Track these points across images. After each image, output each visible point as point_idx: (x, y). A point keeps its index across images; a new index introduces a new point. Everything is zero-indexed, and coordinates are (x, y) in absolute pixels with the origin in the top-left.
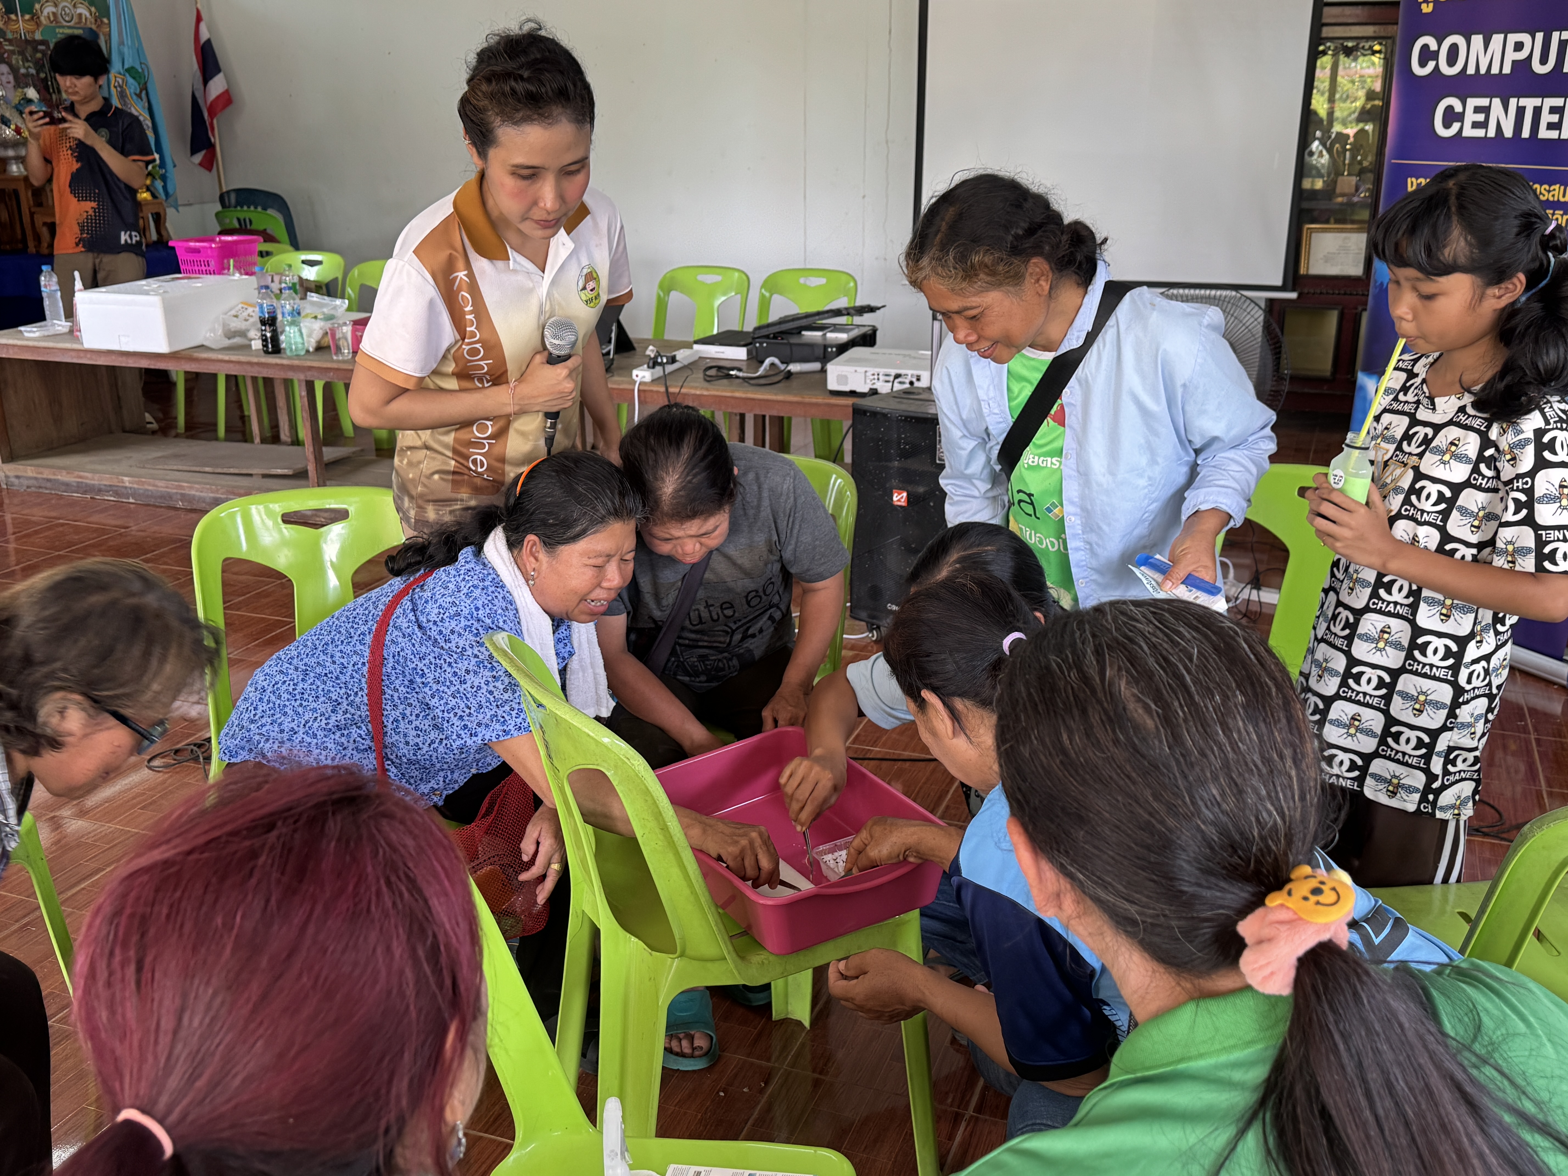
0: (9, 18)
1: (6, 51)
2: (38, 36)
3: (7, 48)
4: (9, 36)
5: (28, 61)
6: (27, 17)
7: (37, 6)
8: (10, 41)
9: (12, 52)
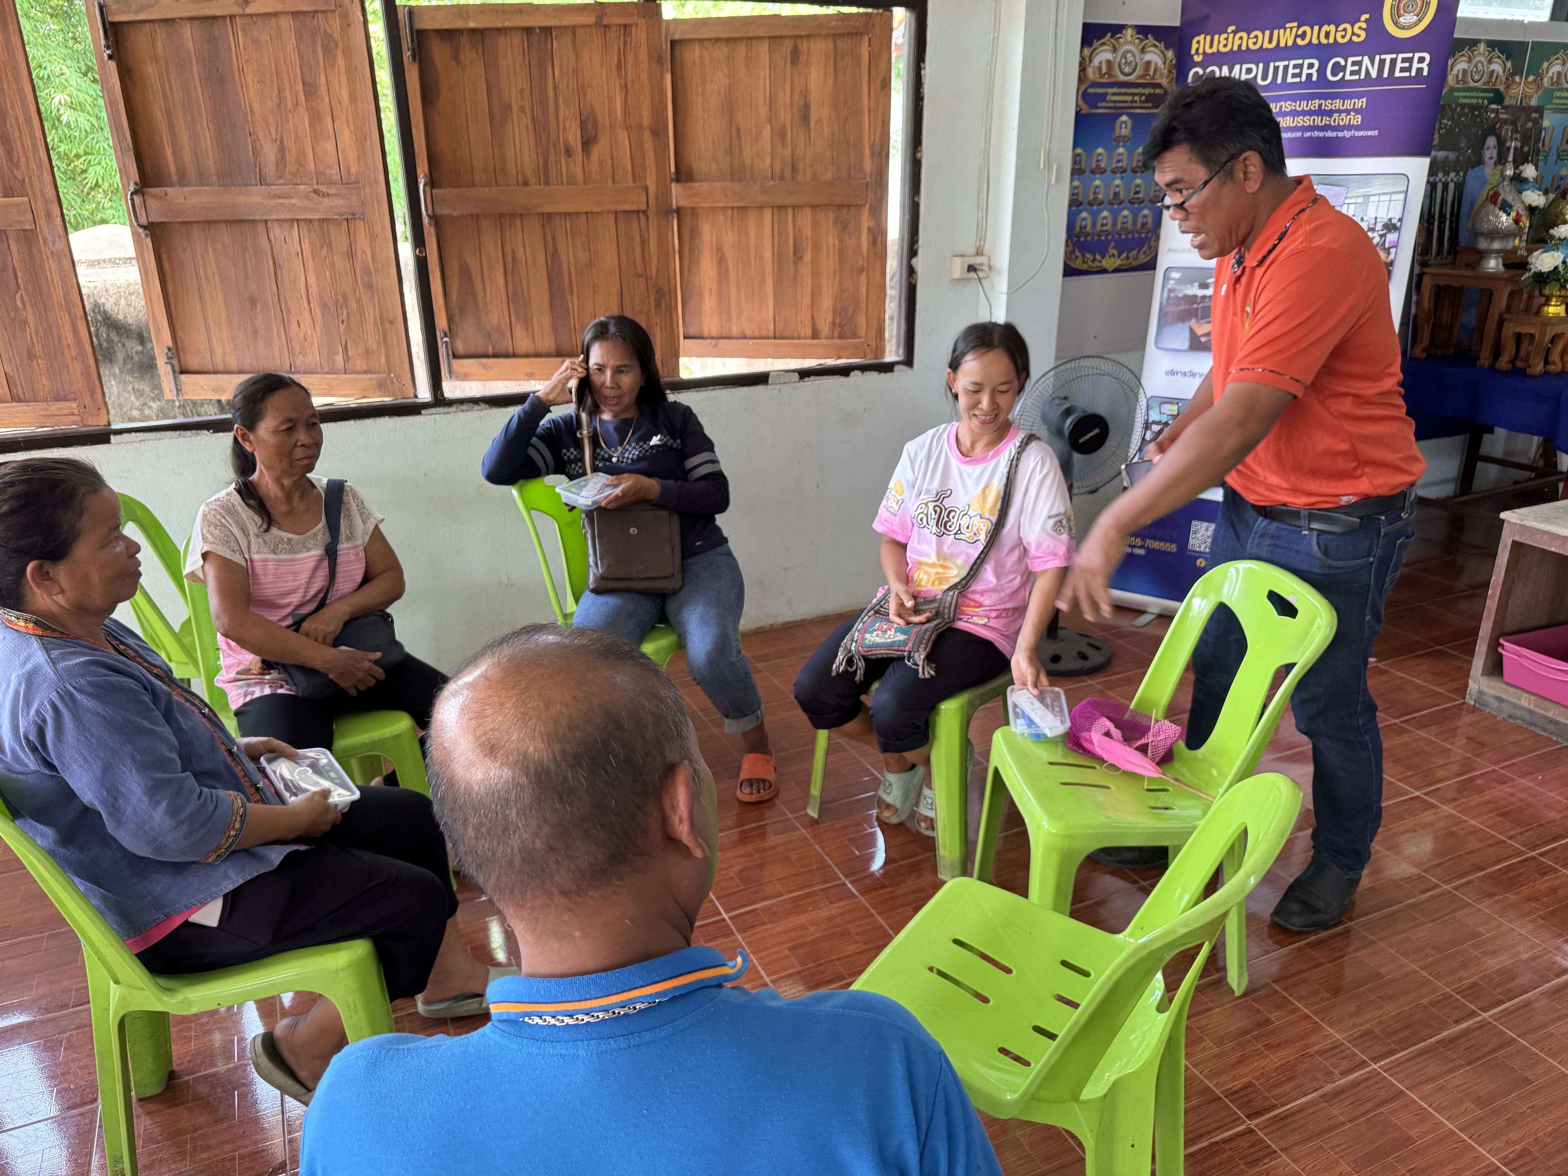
0: (1513, 80)
1: (1500, 120)
2: (1534, 102)
3: (1501, 116)
4: (1507, 102)
5: (1517, 132)
6: (1531, 78)
7: (1545, 65)
8: (1506, 108)
9: (1505, 122)
